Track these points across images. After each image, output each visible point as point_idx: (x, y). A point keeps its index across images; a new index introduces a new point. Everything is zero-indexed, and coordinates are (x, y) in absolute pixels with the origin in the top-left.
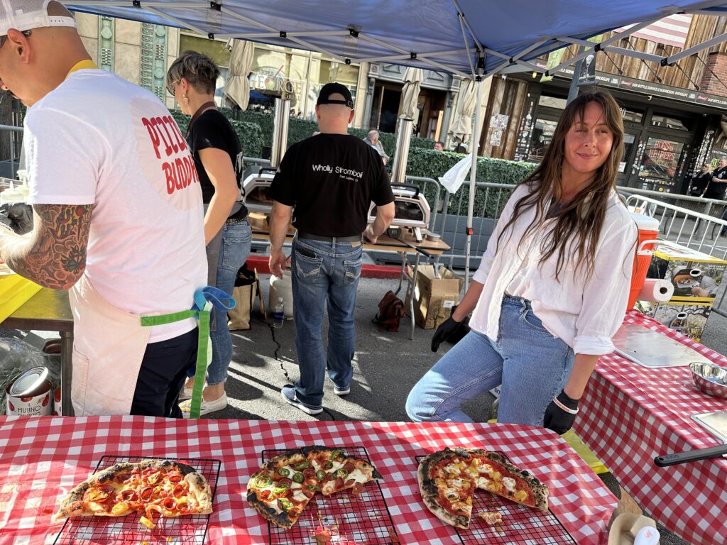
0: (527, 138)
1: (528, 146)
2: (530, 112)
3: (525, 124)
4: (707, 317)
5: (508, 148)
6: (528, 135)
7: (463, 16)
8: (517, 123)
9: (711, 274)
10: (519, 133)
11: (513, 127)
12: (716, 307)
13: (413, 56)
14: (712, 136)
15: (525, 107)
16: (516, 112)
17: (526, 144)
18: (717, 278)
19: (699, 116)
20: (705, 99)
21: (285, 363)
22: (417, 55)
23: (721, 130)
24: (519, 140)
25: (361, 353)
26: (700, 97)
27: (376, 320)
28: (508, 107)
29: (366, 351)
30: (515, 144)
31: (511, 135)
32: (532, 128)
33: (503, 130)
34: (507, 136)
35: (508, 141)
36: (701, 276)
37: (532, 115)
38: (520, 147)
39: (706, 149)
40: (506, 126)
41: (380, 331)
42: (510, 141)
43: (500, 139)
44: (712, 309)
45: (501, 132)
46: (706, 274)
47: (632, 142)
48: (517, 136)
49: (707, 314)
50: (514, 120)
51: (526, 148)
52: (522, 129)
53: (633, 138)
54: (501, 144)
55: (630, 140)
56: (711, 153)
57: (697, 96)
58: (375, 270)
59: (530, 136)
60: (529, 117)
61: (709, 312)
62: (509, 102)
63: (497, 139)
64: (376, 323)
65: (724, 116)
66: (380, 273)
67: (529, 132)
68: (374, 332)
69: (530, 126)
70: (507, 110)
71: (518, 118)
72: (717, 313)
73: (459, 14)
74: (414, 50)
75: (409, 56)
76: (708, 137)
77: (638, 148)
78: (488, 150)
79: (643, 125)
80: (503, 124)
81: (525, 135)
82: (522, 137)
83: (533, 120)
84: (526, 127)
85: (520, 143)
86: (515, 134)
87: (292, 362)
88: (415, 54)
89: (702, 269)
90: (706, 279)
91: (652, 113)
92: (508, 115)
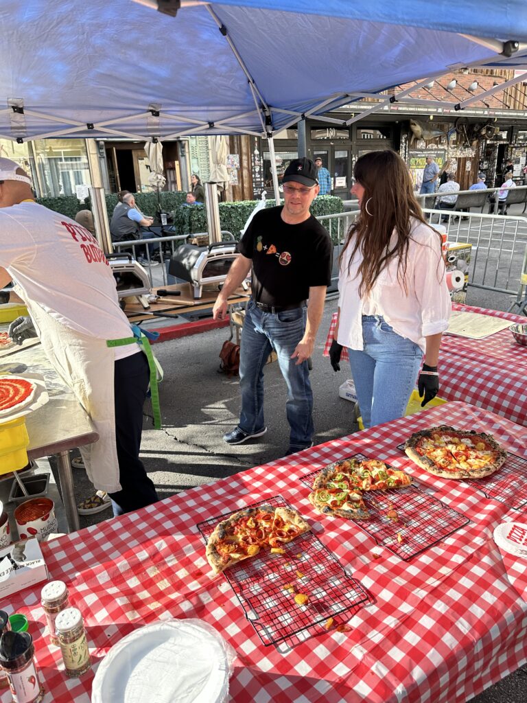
0: (260, 172)
1: (262, 179)
2: (256, 148)
3: (255, 159)
4: (466, 291)
5: (246, 185)
6: (260, 169)
7: (254, 82)
8: (248, 160)
9: (463, 257)
10: (252, 169)
11: (245, 164)
12: (470, 283)
13: (211, 124)
14: (406, 139)
15: (250, 144)
16: (244, 150)
17: (260, 178)
18: (467, 259)
19: (393, 123)
20: (396, 108)
21: (167, 430)
22: (215, 124)
23: (412, 133)
24: (253, 176)
25: (226, 401)
26: (392, 108)
27: (220, 370)
28: (236, 146)
29: (229, 397)
30: (251, 180)
31: (245, 172)
32: (262, 162)
33: (237, 169)
34: (242, 173)
35: (244, 178)
36: (456, 261)
37: (259, 150)
38: (256, 182)
39: (404, 152)
40: (238, 165)
41: (229, 378)
42: (246, 179)
43: (237, 178)
44: (468, 285)
45: (236, 171)
46: (459, 258)
47: (346, 156)
48: (251, 172)
49: (466, 289)
50: (244, 158)
51: (261, 182)
52: (253, 164)
53: (346, 152)
54: (239, 182)
55: (345, 154)
56: (409, 153)
57: (389, 107)
58: (192, 327)
59: (262, 170)
60: (257, 152)
61: (466, 287)
62: (235, 141)
63: (234, 179)
64: (221, 373)
65: (412, 120)
66: (198, 328)
67: (260, 166)
68: (225, 380)
69: (260, 160)
70: (236, 149)
71: (247, 155)
72: (473, 286)
73: (249, 81)
74: (211, 120)
75: (208, 126)
76: (403, 141)
77: (352, 162)
78: (229, 191)
79: (351, 140)
80: (235, 163)
81: (257, 170)
82: (255, 172)
83: (261, 155)
84: (257, 162)
85: (255, 178)
86: (249, 170)
87: (173, 427)
88: (213, 123)
89: (456, 255)
90: (460, 262)
91: (356, 128)
92: (238, 153)
